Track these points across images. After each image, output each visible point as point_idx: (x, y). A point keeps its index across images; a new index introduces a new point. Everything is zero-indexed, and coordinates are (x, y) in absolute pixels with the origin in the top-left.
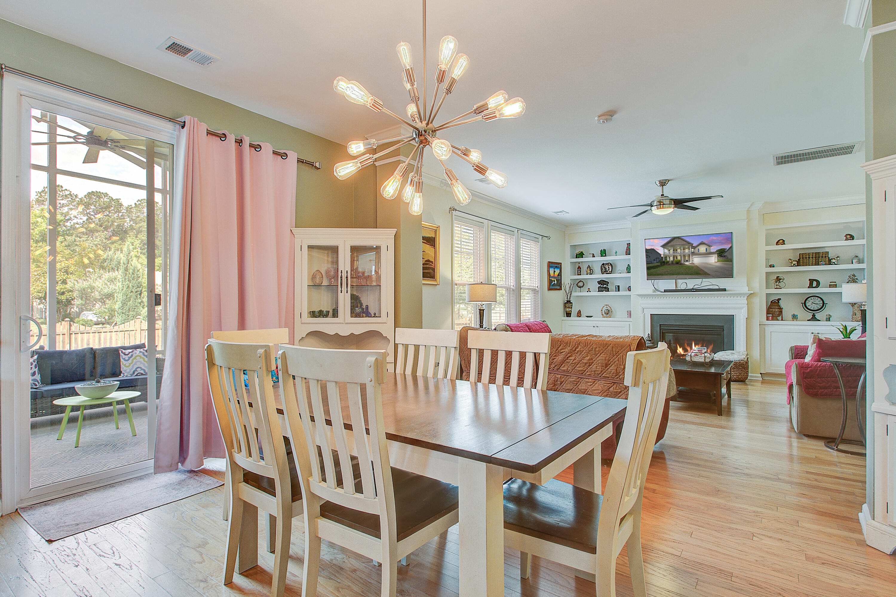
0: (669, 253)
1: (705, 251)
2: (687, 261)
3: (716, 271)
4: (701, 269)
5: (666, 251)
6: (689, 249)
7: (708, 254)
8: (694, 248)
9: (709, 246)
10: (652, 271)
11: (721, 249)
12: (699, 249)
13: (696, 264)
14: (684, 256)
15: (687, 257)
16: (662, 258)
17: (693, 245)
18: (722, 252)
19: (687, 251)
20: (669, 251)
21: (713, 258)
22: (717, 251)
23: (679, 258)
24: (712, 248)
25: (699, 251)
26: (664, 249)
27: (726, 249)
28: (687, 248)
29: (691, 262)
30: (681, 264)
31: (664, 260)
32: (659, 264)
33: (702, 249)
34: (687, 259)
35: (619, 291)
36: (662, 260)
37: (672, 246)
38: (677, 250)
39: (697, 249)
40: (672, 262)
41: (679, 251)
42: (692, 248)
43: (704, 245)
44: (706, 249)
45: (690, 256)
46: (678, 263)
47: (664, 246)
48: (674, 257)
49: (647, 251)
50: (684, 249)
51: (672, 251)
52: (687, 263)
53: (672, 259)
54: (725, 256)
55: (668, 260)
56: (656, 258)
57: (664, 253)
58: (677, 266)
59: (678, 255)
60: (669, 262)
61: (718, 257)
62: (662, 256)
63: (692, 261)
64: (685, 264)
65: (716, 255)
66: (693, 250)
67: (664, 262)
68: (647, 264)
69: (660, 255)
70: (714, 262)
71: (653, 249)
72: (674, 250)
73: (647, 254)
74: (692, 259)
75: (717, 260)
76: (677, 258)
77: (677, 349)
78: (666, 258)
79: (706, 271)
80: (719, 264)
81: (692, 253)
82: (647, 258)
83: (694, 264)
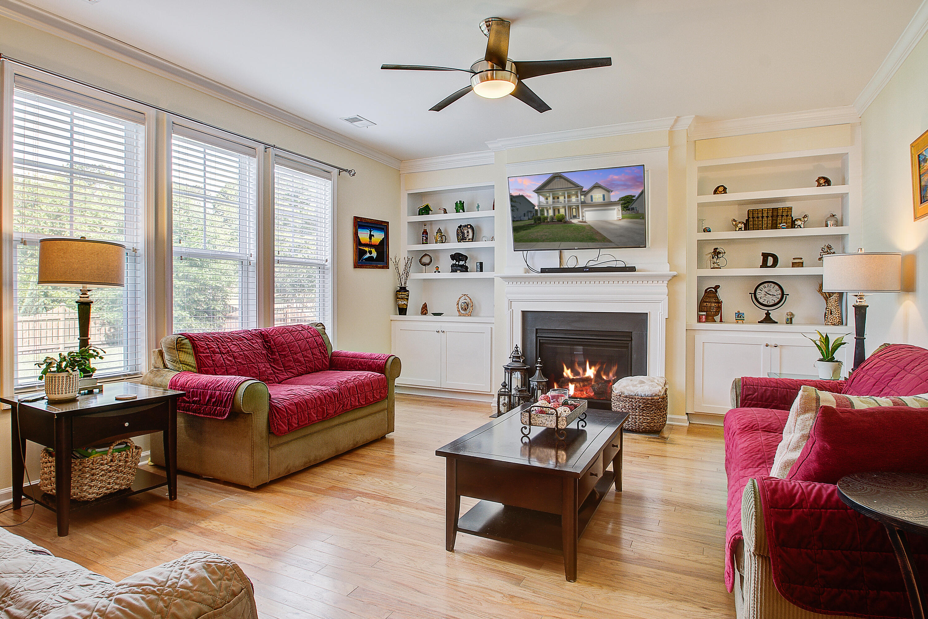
0: (547, 203)
1: (601, 200)
2: (575, 217)
3: (621, 236)
4: (598, 232)
5: (542, 199)
6: (577, 197)
7: (607, 205)
8: (585, 194)
9: (609, 191)
10: (523, 233)
11: (627, 197)
12: (592, 197)
13: (589, 223)
14: (570, 208)
15: (574, 210)
16: (536, 211)
17: (583, 190)
18: (628, 202)
19: (574, 199)
20: (547, 199)
21: (615, 212)
22: (621, 199)
23: (562, 211)
24: (612, 194)
25: (592, 201)
26: (538, 196)
27: (634, 196)
28: (574, 195)
29: (581, 219)
30: (566, 222)
31: (539, 215)
32: (532, 222)
33: (598, 196)
34: (574, 214)
35: (481, 271)
36: (537, 214)
37: (552, 191)
38: (558, 198)
39: (589, 196)
40: (552, 218)
41: (561, 199)
42: (581, 195)
43: (600, 189)
44: (604, 196)
45: (578, 208)
46: (561, 220)
47: (539, 191)
48: (554, 210)
49: (513, 199)
50: (569, 197)
51: (550, 199)
52: (575, 221)
53: (551, 213)
54: (633, 209)
55: (546, 214)
56: (528, 212)
57: (539, 202)
58: (560, 225)
59: (560, 206)
60: (546, 218)
61: (623, 210)
62: (536, 208)
63: (583, 216)
64: (571, 223)
65: (620, 207)
66: (583, 197)
67: (539, 219)
68: (513, 221)
69: (533, 206)
70: (616, 219)
71: (522, 196)
72: (554, 198)
73: (514, 204)
74: (582, 213)
75: (620, 217)
76: (559, 212)
77: (563, 371)
78: (542, 211)
79: (605, 234)
80: (624, 223)
81: (583, 203)
82: (512, 210)
83: (585, 222)
